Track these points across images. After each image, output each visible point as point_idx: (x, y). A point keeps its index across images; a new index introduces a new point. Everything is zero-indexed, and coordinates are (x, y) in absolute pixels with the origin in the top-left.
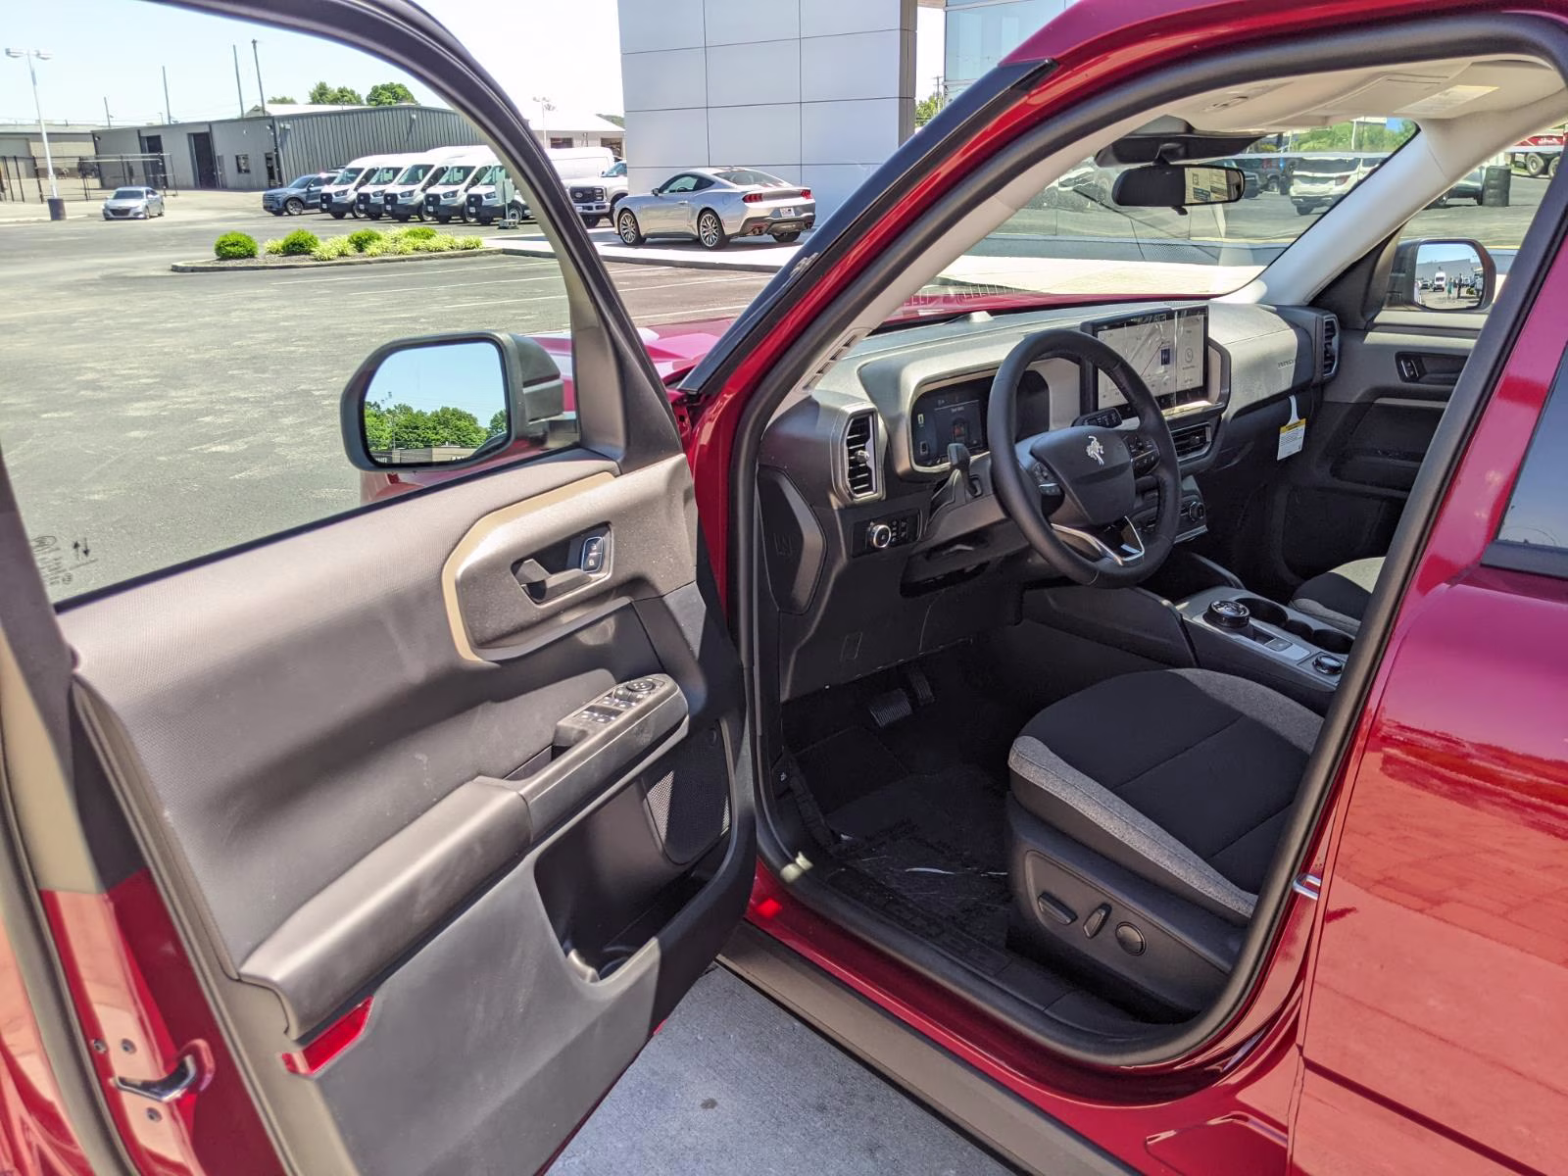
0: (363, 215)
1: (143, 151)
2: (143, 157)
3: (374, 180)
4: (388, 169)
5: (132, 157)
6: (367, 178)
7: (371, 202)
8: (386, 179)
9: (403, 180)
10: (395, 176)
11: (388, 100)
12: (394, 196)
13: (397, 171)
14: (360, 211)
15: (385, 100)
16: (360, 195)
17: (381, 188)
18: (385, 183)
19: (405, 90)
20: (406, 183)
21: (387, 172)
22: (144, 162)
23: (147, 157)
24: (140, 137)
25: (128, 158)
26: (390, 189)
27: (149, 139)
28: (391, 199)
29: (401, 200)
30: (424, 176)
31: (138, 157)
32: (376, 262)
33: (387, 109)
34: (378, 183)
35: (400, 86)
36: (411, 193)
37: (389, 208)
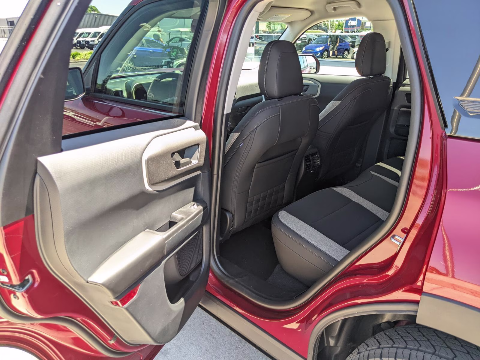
0: (79, 48)
1: (8, 26)
2: (8, 28)
3: (82, 36)
4: (87, 33)
5: (4, 27)
6: (80, 36)
7: (81, 43)
8: (86, 36)
9: (91, 37)
10: (89, 35)
11: (90, 11)
12: (88, 42)
13: (89, 34)
14: (78, 46)
15: (89, 11)
16: (78, 41)
17: (84, 39)
18: (86, 37)
19: (95, 8)
20: (92, 37)
21: (86, 34)
22: (9, 29)
23: (10, 28)
24: (7, 21)
25: (3, 28)
26: (87, 39)
27: (10, 22)
28: (87, 42)
29: (90, 43)
30: (98, 35)
31: (7, 28)
32: (78, 62)
33: (89, 14)
34: (84, 37)
35: (94, 7)
36: (94, 41)
37: (87, 45)
